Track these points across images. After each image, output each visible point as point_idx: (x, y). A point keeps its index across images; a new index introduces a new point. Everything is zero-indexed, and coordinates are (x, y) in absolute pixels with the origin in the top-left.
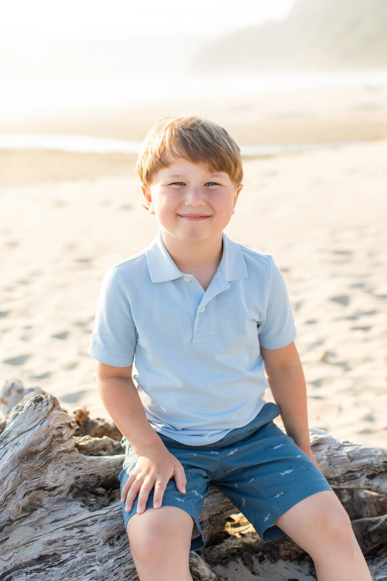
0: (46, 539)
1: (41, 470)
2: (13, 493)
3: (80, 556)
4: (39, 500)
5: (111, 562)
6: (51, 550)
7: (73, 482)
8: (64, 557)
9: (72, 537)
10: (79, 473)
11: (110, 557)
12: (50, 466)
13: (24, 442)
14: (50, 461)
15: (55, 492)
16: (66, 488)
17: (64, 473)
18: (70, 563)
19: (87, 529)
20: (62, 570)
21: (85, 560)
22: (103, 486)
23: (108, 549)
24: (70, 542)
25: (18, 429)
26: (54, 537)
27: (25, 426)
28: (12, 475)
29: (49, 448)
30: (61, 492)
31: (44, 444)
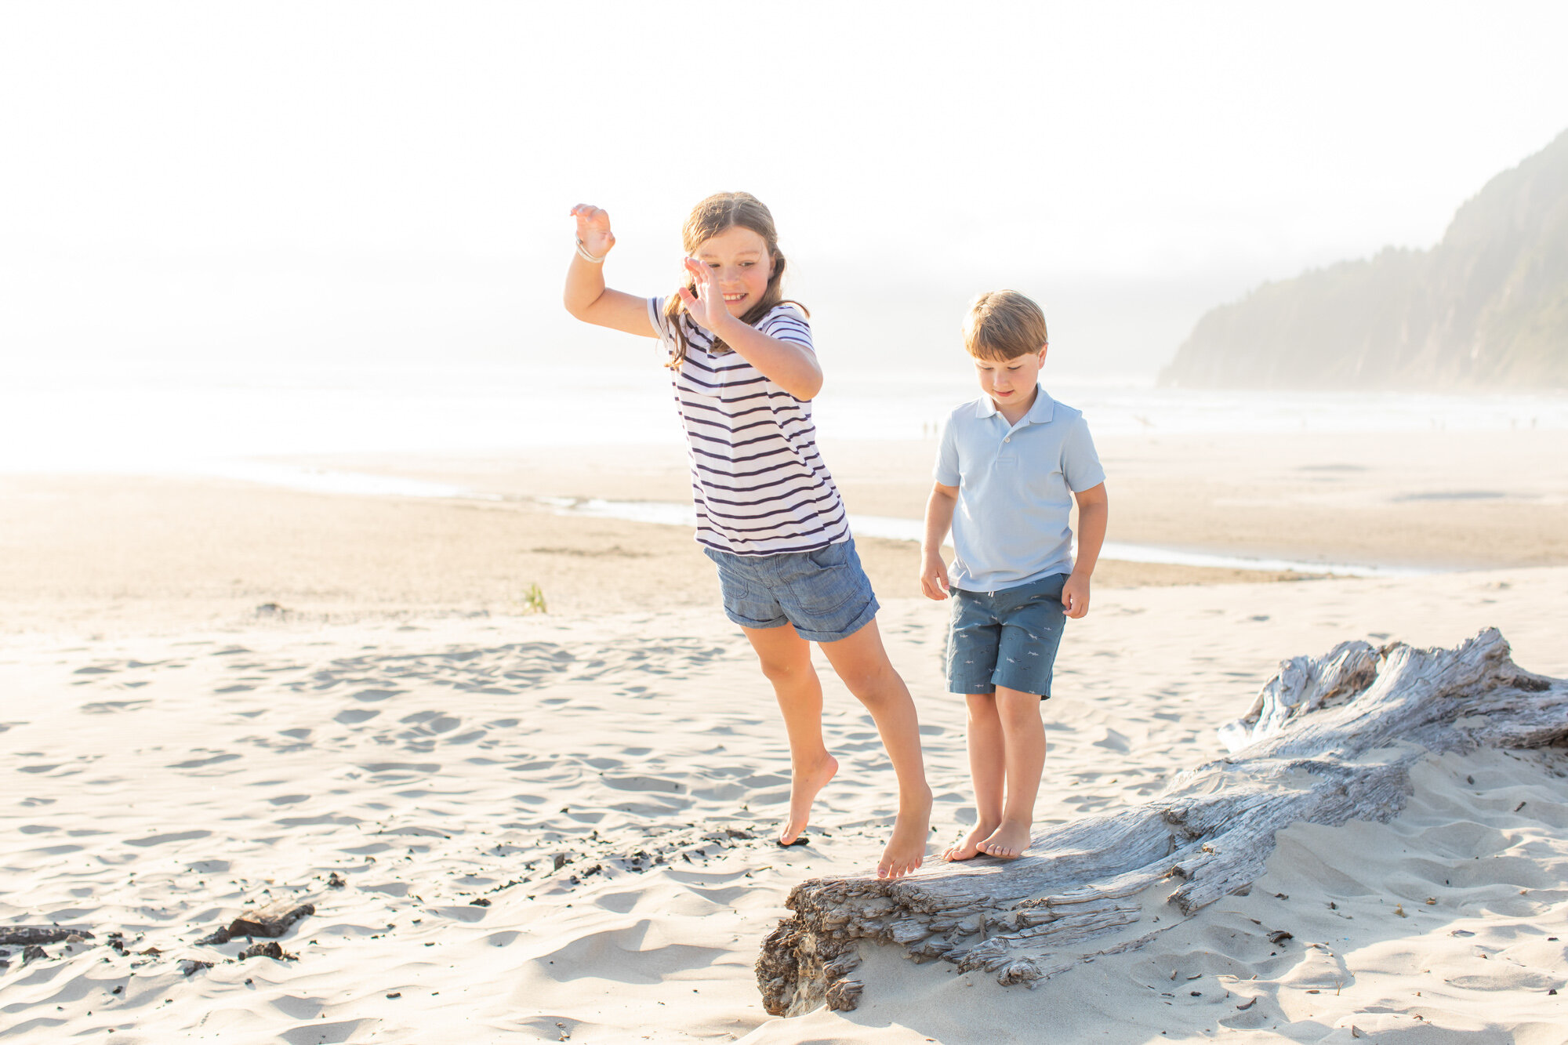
0: (1506, 700)
1: (1497, 667)
2: (1483, 675)
3: (1527, 712)
4: (1495, 685)
5: (1546, 717)
6: (1509, 706)
7: (1514, 677)
8: (1518, 711)
9: (1521, 702)
10: (1518, 674)
11: (1544, 714)
12: (1502, 666)
13: (1488, 649)
14: (1501, 663)
15: (1504, 682)
16: (1511, 680)
17: (1510, 671)
18: (1522, 714)
19: (1530, 699)
20: (1518, 716)
21: (1531, 714)
22: (1532, 684)
23: (1541, 712)
24: (1520, 704)
25: (1483, 642)
26: (1511, 700)
27: (1487, 640)
28: (1483, 666)
29: (1501, 656)
30: (1507, 683)
31: (1498, 653)
